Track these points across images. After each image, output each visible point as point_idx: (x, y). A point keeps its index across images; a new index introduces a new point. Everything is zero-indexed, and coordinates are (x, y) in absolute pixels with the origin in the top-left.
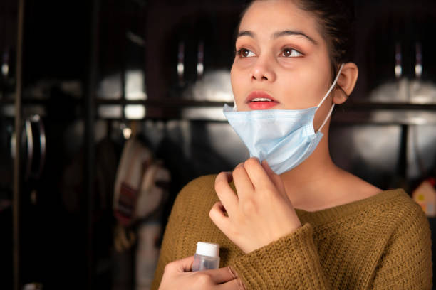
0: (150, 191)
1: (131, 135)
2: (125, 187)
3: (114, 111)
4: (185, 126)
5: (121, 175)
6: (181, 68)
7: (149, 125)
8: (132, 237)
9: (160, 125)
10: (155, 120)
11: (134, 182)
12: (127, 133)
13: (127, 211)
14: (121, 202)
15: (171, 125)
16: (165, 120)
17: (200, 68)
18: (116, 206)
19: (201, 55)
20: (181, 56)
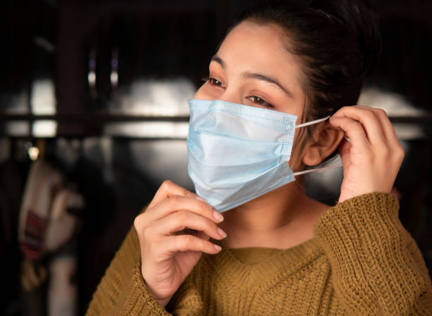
0: (61, 219)
1: (39, 156)
2: (32, 216)
3: (20, 129)
4: (106, 144)
5: (27, 202)
6: (92, 78)
7: (62, 143)
8: (43, 272)
9: (76, 144)
10: (69, 138)
11: (41, 210)
12: (34, 153)
13: (34, 242)
14: (27, 233)
15: (89, 143)
16: (81, 138)
17: (114, 78)
18: (22, 237)
19: (115, 63)
20: (92, 64)
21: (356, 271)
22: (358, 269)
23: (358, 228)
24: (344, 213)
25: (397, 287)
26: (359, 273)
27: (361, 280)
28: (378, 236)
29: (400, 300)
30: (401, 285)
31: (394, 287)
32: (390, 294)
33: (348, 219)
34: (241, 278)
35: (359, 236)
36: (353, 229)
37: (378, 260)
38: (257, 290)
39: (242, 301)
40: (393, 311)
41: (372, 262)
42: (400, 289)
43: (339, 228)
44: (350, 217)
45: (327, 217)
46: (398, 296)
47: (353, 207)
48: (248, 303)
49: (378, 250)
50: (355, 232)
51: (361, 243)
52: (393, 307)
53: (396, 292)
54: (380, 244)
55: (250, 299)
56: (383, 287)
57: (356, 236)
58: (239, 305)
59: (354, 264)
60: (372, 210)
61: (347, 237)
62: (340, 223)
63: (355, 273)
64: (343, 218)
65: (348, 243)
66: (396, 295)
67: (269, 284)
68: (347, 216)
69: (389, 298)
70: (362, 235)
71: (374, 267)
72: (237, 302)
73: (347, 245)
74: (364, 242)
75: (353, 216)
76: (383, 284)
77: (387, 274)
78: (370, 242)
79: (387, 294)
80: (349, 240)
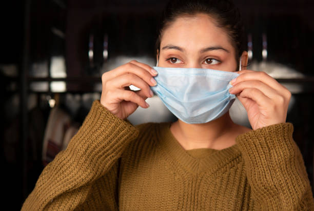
1: (55, 105)
2: (51, 143)
3: (43, 87)
4: (96, 98)
5: (48, 135)
6: (91, 54)
7: (69, 97)
9: (78, 97)
10: (73, 93)
11: (57, 140)
12: (52, 103)
14: (48, 155)
15: (86, 97)
16: (81, 93)
17: (105, 54)
18: (44, 157)
19: (106, 44)
20: (91, 45)
21: (267, 175)
22: (268, 173)
23: (270, 146)
24: (262, 136)
25: (291, 188)
26: (268, 176)
27: (269, 181)
28: (282, 154)
29: (293, 197)
30: (294, 187)
31: (290, 187)
32: (287, 192)
33: (264, 140)
34: (193, 168)
35: (270, 151)
36: (266, 146)
37: (281, 169)
38: (204, 175)
39: (194, 182)
40: (288, 202)
41: (277, 170)
42: (293, 189)
43: (257, 144)
44: (265, 139)
45: (249, 136)
46: (292, 194)
47: (268, 132)
48: (198, 184)
49: (282, 163)
50: (267, 149)
51: (271, 156)
52: (288, 200)
53: (291, 191)
54: (283, 159)
55: (199, 181)
56: (283, 187)
57: (268, 151)
58: (192, 185)
59: (265, 170)
60: (280, 135)
61: (262, 151)
62: (258, 141)
63: (265, 176)
64: (260, 138)
65: (262, 155)
66: (291, 193)
67: (212, 171)
68: (263, 138)
69: (286, 194)
70: (271, 151)
71: (278, 174)
72: (191, 183)
73: (261, 156)
74: (273, 156)
75: (267, 139)
76: (283, 185)
77: (286, 179)
78: (276, 157)
79: (285, 192)
80: (263, 153)
